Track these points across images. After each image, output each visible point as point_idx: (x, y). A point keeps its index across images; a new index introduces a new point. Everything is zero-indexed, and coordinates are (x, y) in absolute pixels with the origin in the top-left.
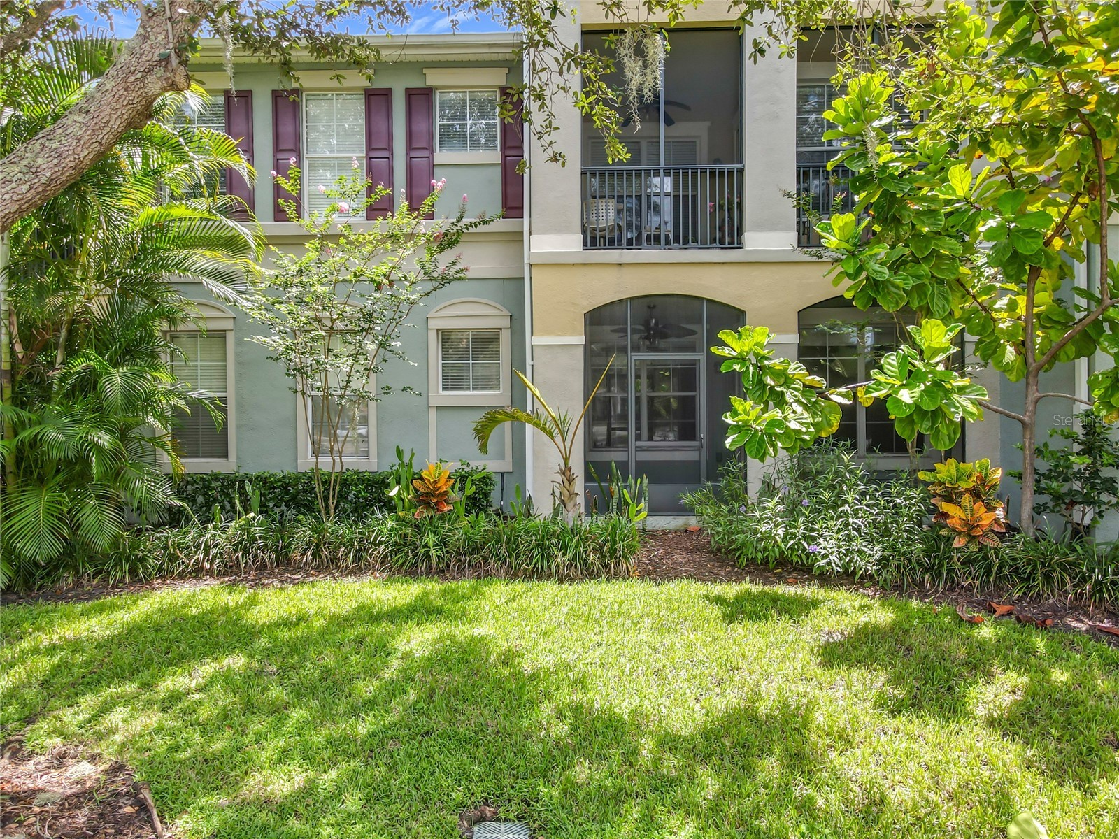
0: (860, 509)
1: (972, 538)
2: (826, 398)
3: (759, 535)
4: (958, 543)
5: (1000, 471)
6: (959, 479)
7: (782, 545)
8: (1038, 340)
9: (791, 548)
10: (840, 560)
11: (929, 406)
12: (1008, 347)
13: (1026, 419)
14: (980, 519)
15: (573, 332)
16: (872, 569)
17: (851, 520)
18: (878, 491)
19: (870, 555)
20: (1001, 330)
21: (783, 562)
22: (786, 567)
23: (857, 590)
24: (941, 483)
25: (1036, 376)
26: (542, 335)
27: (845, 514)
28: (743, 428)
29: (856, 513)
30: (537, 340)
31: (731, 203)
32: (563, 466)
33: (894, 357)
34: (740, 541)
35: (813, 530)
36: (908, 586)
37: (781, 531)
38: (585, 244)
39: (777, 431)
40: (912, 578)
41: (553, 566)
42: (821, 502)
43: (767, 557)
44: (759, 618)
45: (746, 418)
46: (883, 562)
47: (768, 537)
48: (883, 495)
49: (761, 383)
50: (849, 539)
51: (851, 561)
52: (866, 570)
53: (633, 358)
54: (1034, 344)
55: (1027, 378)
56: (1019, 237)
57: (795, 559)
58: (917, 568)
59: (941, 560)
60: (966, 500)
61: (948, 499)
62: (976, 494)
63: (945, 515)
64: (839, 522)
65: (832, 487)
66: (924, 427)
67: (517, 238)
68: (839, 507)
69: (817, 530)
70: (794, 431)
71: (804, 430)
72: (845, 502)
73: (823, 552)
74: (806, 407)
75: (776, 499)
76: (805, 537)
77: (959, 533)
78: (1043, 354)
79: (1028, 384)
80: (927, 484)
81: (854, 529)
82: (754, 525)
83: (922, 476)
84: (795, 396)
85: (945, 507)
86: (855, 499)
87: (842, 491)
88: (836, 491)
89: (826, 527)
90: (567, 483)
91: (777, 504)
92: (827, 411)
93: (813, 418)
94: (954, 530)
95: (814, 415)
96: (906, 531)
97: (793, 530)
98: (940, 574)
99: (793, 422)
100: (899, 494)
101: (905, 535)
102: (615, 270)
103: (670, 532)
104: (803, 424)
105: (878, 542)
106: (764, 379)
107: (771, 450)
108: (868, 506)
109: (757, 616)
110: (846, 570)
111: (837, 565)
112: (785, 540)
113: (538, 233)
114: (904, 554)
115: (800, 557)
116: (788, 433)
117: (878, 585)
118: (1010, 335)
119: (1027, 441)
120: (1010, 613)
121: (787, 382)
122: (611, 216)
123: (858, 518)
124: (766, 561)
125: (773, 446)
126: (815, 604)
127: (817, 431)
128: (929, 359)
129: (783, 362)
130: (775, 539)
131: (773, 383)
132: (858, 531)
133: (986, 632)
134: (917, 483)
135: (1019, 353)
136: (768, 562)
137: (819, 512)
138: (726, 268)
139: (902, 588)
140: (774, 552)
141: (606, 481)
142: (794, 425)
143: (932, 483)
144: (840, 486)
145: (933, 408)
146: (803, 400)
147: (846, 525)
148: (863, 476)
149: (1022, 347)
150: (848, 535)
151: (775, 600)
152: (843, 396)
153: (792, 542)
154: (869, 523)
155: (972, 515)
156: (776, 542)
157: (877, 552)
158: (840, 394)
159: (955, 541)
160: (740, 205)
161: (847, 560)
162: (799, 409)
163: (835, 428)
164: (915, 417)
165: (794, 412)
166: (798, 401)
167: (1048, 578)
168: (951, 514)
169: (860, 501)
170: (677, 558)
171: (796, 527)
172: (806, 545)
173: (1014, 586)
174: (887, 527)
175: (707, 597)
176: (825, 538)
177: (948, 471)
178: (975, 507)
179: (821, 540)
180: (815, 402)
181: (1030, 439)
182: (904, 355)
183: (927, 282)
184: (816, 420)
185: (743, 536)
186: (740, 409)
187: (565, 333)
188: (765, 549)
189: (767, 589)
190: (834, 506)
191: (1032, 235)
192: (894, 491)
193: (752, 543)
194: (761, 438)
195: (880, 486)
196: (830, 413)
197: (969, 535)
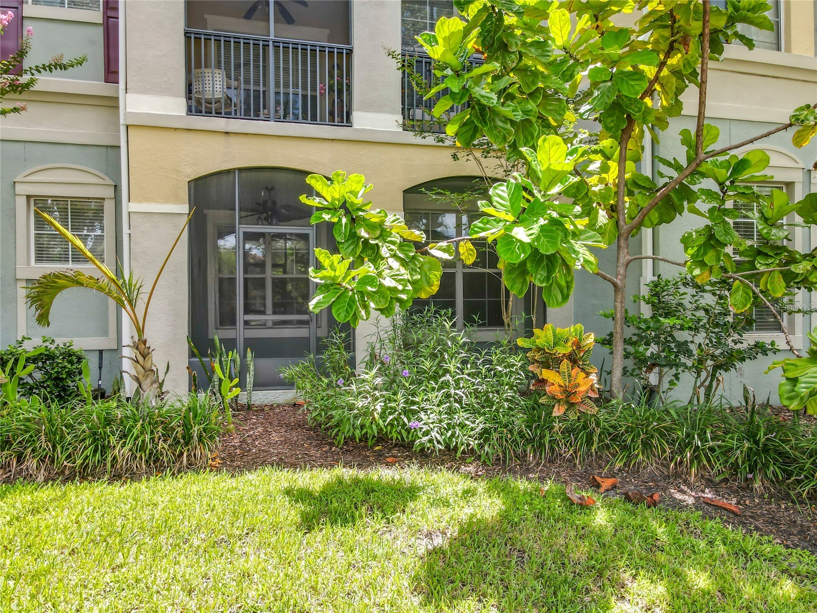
0: (462, 379)
1: (572, 405)
2: (426, 253)
3: (356, 411)
4: (558, 412)
5: (592, 336)
6: (555, 344)
7: (381, 422)
8: (627, 205)
9: (391, 424)
10: (442, 434)
11: (546, 250)
12: (600, 211)
13: (619, 282)
14: (577, 385)
15: (177, 200)
16: (474, 443)
17: (452, 391)
18: (479, 359)
19: (472, 429)
20: (594, 193)
21: (382, 438)
22: (387, 442)
23: (458, 468)
24: (539, 349)
25: (627, 239)
26: (140, 202)
27: (446, 384)
28: (331, 286)
29: (457, 382)
30: (134, 207)
31: (340, 84)
32: (136, 339)
33: (504, 188)
34: (337, 417)
35: (413, 403)
36: (511, 459)
37: (379, 407)
38: (190, 110)
39: (369, 288)
40: (515, 453)
41: (109, 459)
42: (421, 372)
43: (366, 433)
44: (345, 521)
45: (332, 274)
46: (485, 435)
47: (366, 412)
48: (484, 363)
49: (353, 237)
50: (451, 412)
51: (453, 435)
52: (468, 445)
53: (242, 230)
54: (624, 208)
55: (619, 240)
56: (622, 79)
57: (395, 435)
58: (519, 440)
59: (542, 431)
60: (565, 365)
61: (546, 365)
62: (573, 359)
63: (543, 382)
64: (440, 394)
65: (433, 356)
66: (537, 279)
67: (112, 103)
68: (440, 377)
69: (417, 403)
70: (390, 289)
71: (400, 287)
72: (447, 371)
73: (425, 428)
74: (404, 263)
75: (375, 371)
76: (406, 412)
77: (559, 401)
78: (632, 219)
79: (619, 247)
80: (526, 350)
81: (456, 401)
82: (351, 400)
83: (521, 342)
84: (392, 250)
85: (546, 374)
86: (458, 368)
87: (443, 360)
88: (437, 360)
89: (427, 400)
90: (140, 359)
91: (375, 377)
92: (426, 268)
93: (411, 275)
94: (554, 398)
95: (413, 271)
96: (507, 400)
97: (393, 405)
98: (542, 445)
99: (388, 279)
100: (500, 362)
101: (506, 404)
102: (221, 139)
103: (279, 406)
104: (398, 281)
105: (481, 414)
106: (358, 231)
107: (363, 312)
108: (469, 375)
109: (344, 518)
110: (447, 447)
111: (439, 442)
112: (383, 416)
113: (134, 92)
114: (506, 426)
115: (400, 433)
116: (382, 291)
117: (479, 459)
118: (603, 196)
119: (618, 305)
120: (614, 487)
121: (383, 233)
122: (218, 87)
123: (460, 388)
124: (364, 438)
125: (365, 307)
126: (412, 492)
127: (416, 290)
128: (547, 189)
129: (379, 213)
130: (372, 415)
131: (366, 236)
132: (459, 401)
133: (601, 518)
134: (516, 349)
135: (611, 217)
136: (367, 439)
137: (420, 383)
138: (335, 145)
139: (504, 462)
140: (371, 428)
141: (206, 356)
142: (388, 282)
143: (530, 349)
144: (442, 354)
145: (551, 252)
146: (401, 255)
147: (448, 396)
148: (465, 344)
149: (613, 210)
150: (450, 408)
151: (370, 489)
152: (444, 250)
153: (391, 417)
154: (470, 393)
155: (570, 382)
156: (374, 418)
157: (480, 424)
158: (440, 249)
159: (555, 409)
160: (349, 86)
161: (449, 434)
162: (395, 264)
163: (435, 289)
164: (528, 265)
165: (391, 268)
166: (395, 256)
167: (646, 445)
168: (551, 380)
169: (462, 370)
170: (275, 437)
171: (395, 401)
172: (406, 420)
173: (614, 456)
174: (488, 397)
175: (288, 492)
176: (425, 411)
177: (546, 336)
178: (573, 373)
179: (422, 415)
180: (413, 257)
181: (621, 302)
182: (517, 185)
183: (534, 120)
184: (415, 278)
185: (340, 411)
186: (326, 263)
187: (166, 201)
188: (362, 427)
189: (361, 474)
190: (436, 377)
191: (636, 77)
192: (494, 358)
193: (349, 419)
194: (352, 300)
195: (481, 354)
196: (430, 270)
197: (567, 402)
